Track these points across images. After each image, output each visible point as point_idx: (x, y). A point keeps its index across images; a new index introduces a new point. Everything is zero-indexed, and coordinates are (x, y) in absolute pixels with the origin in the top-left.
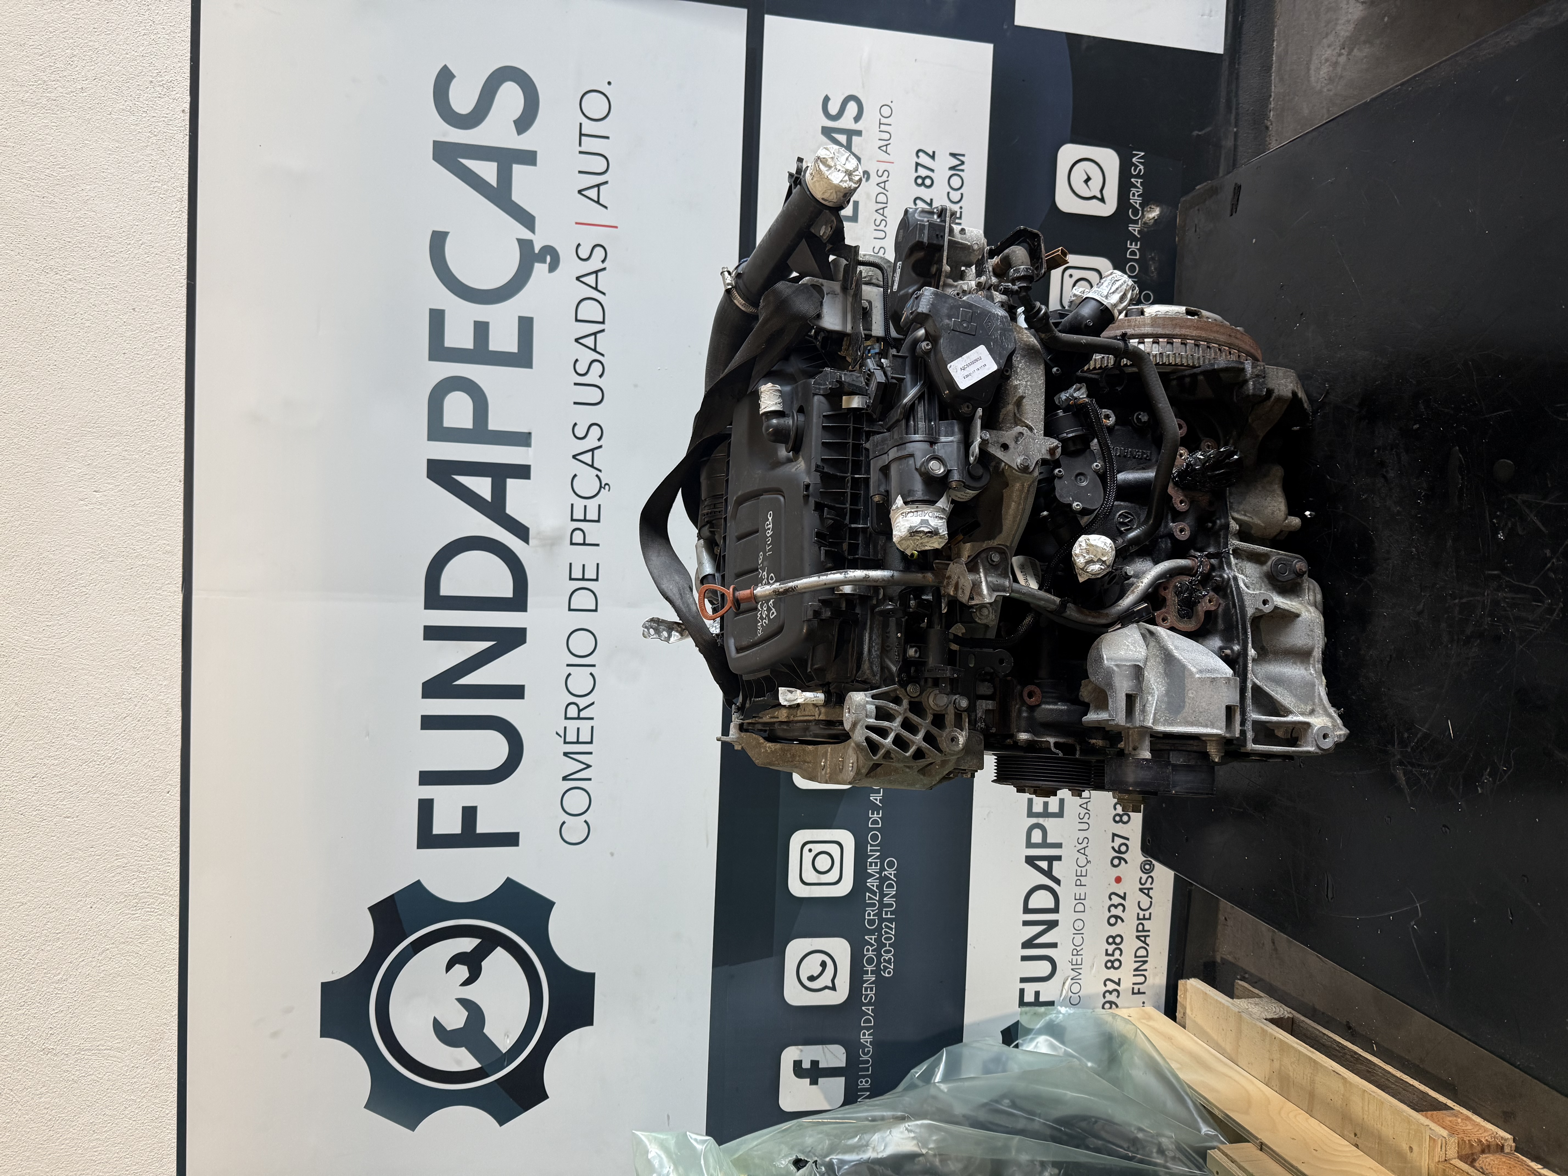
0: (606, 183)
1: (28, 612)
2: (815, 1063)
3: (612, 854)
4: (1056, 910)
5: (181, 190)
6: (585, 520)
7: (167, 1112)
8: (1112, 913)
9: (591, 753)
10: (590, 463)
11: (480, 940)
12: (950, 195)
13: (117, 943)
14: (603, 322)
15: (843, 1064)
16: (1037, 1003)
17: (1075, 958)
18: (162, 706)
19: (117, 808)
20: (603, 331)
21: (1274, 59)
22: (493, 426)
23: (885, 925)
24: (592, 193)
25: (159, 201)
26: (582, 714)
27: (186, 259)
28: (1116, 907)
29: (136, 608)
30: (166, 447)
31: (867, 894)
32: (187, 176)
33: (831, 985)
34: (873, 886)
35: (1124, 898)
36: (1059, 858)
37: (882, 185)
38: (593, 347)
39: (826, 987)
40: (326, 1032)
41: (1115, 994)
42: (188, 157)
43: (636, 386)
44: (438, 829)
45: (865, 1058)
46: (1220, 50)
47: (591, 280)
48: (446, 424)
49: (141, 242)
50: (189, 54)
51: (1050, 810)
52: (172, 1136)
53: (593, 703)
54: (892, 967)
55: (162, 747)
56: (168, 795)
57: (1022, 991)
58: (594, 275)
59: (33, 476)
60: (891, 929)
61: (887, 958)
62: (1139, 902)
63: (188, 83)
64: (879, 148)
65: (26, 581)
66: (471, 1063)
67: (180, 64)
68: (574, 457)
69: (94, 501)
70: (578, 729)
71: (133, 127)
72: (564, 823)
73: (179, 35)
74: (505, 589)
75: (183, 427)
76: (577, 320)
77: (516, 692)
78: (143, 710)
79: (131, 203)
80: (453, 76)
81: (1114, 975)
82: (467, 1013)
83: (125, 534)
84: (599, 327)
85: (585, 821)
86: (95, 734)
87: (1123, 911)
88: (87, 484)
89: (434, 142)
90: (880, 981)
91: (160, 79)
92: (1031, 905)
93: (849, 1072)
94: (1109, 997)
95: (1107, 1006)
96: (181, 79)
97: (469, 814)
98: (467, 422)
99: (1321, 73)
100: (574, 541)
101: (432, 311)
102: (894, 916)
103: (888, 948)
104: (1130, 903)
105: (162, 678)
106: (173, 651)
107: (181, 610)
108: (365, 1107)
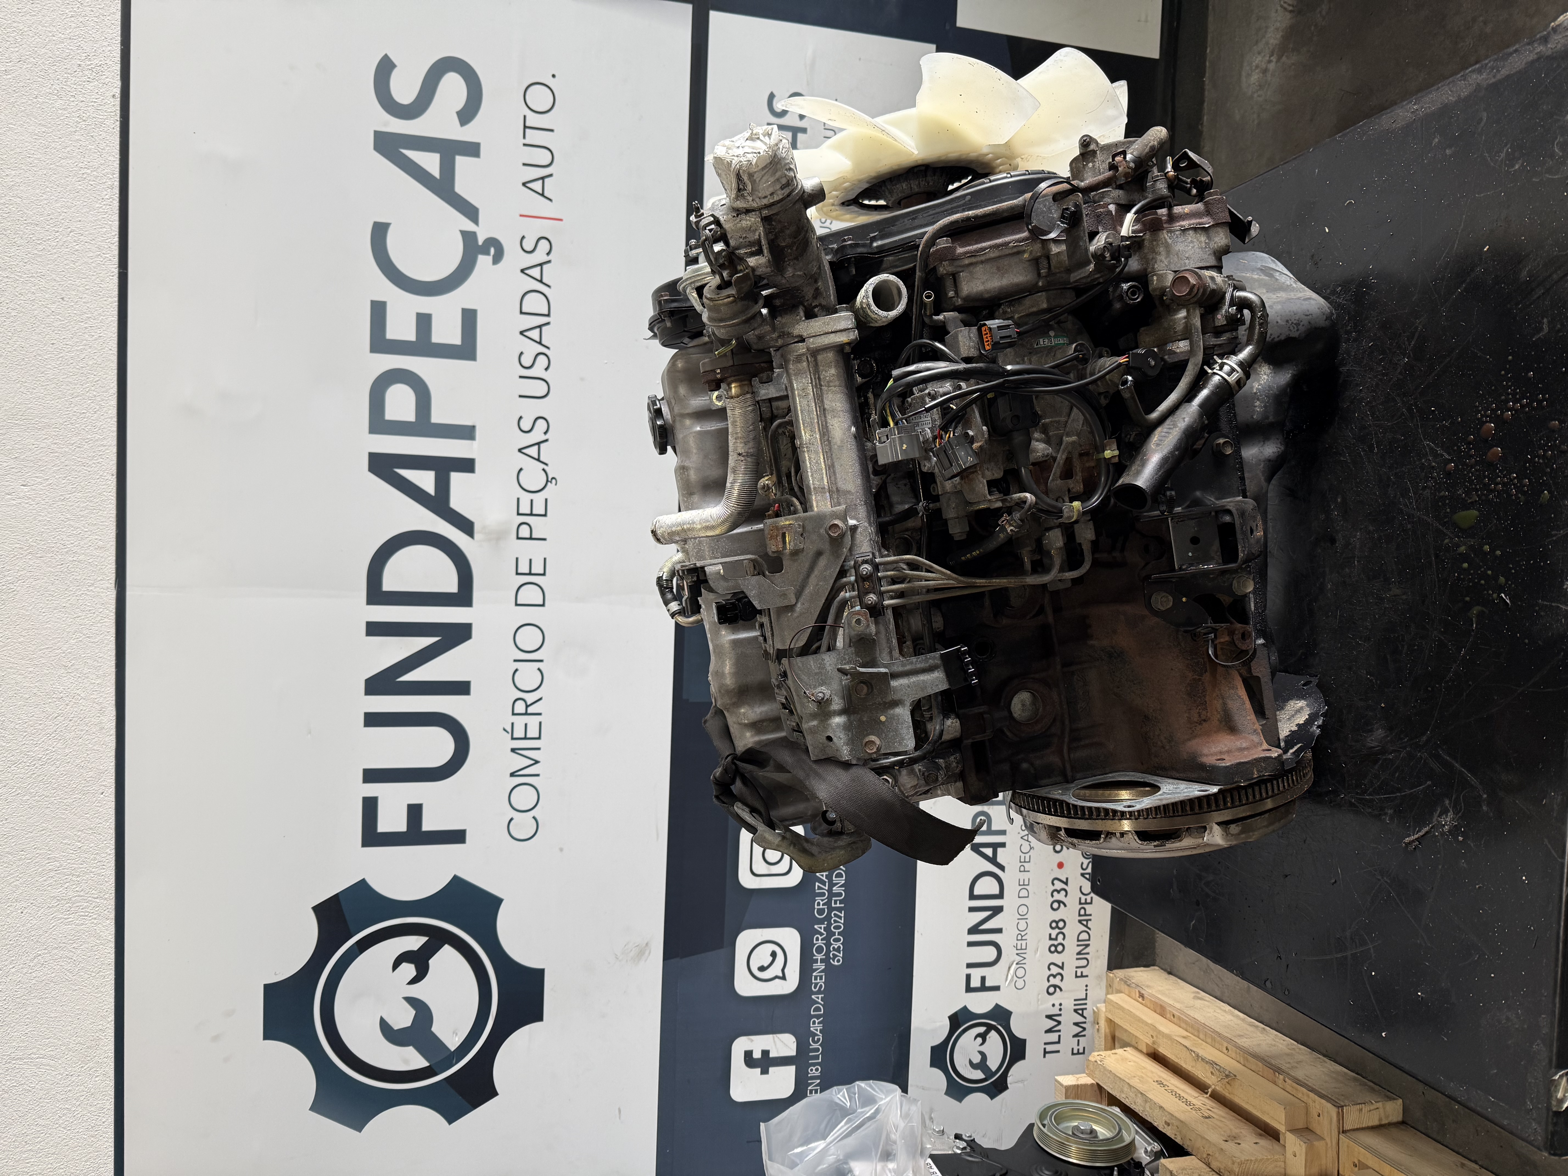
0: (551, 175)
2: (765, 1053)
3: (561, 850)
4: (1000, 896)
5: (111, 177)
6: (531, 514)
7: (104, 1120)
8: (1055, 898)
9: (539, 749)
10: (536, 457)
11: (426, 938)
13: (49, 949)
14: (548, 315)
15: (793, 1052)
16: (983, 988)
17: (1019, 943)
18: (95, 705)
19: (48, 810)
20: (548, 324)
21: (1207, 64)
22: (435, 419)
23: (834, 914)
24: (537, 186)
25: (89, 188)
26: (530, 710)
27: (117, 248)
28: (1058, 892)
29: (67, 605)
30: (97, 440)
31: (817, 884)
32: (118, 162)
33: (781, 975)
34: (823, 875)
35: (1066, 883)
36: (1003, 845)
38: (538, 340)
39: (777, 977)
40: (269, 1034)
41: (1059, 977)
42: (118, 142)
43: (582, 379)
44: (383, 826)
45: (815, 1046)
46: (1155, 54)
47: (536, 272)
48: (389, 416)
49: (69, 230)
50: (119, 38)
52: (109, 1144)
53: (541, 699)
54: (841, 955)
55: (95, 748)
56: (102, 796)
57: (968, 977)
58: (539, 268)
60: (840, 918)
61: (836, 947)
62: (1081, 887)
63: (118, 67)
66: (419, 1062)
67: (109, 48)
68: (520, 450)
69: (21, 495)
70: (526, 725)
71: (60, 112)
72: (511, 819)
73: (108, 18)
74: (450, 583)
75: (115, 419)
76: (521, 313)
77: (461, 688)
78: (75, 709)
79: (59, 189)
80: (393, 66)
81: (1057, 958)
82: (414, 1012)
83: (55, 529)
84: (544, 320)
85: (534, 818)
86: (25, 734)
87: (1066, 896)
88: (14, 477)
89: (375, 132)
90: (829, 970)
91: (89, 63)
92: (977, 892)
93: (800, 1060)
94: (1053, 981)
95: (1051, 990)
96: (111, 63)
97: (415, 812)
98: (409, 415)
99: (1252, 79)
100: (520, 536)
101: (373, 303)
102: (843, 905)
103: (837, 936)
104: (1072, 888)
105: (94, 677)
106: (106, 648)
107: (114, 607)
108: (310, 1109)
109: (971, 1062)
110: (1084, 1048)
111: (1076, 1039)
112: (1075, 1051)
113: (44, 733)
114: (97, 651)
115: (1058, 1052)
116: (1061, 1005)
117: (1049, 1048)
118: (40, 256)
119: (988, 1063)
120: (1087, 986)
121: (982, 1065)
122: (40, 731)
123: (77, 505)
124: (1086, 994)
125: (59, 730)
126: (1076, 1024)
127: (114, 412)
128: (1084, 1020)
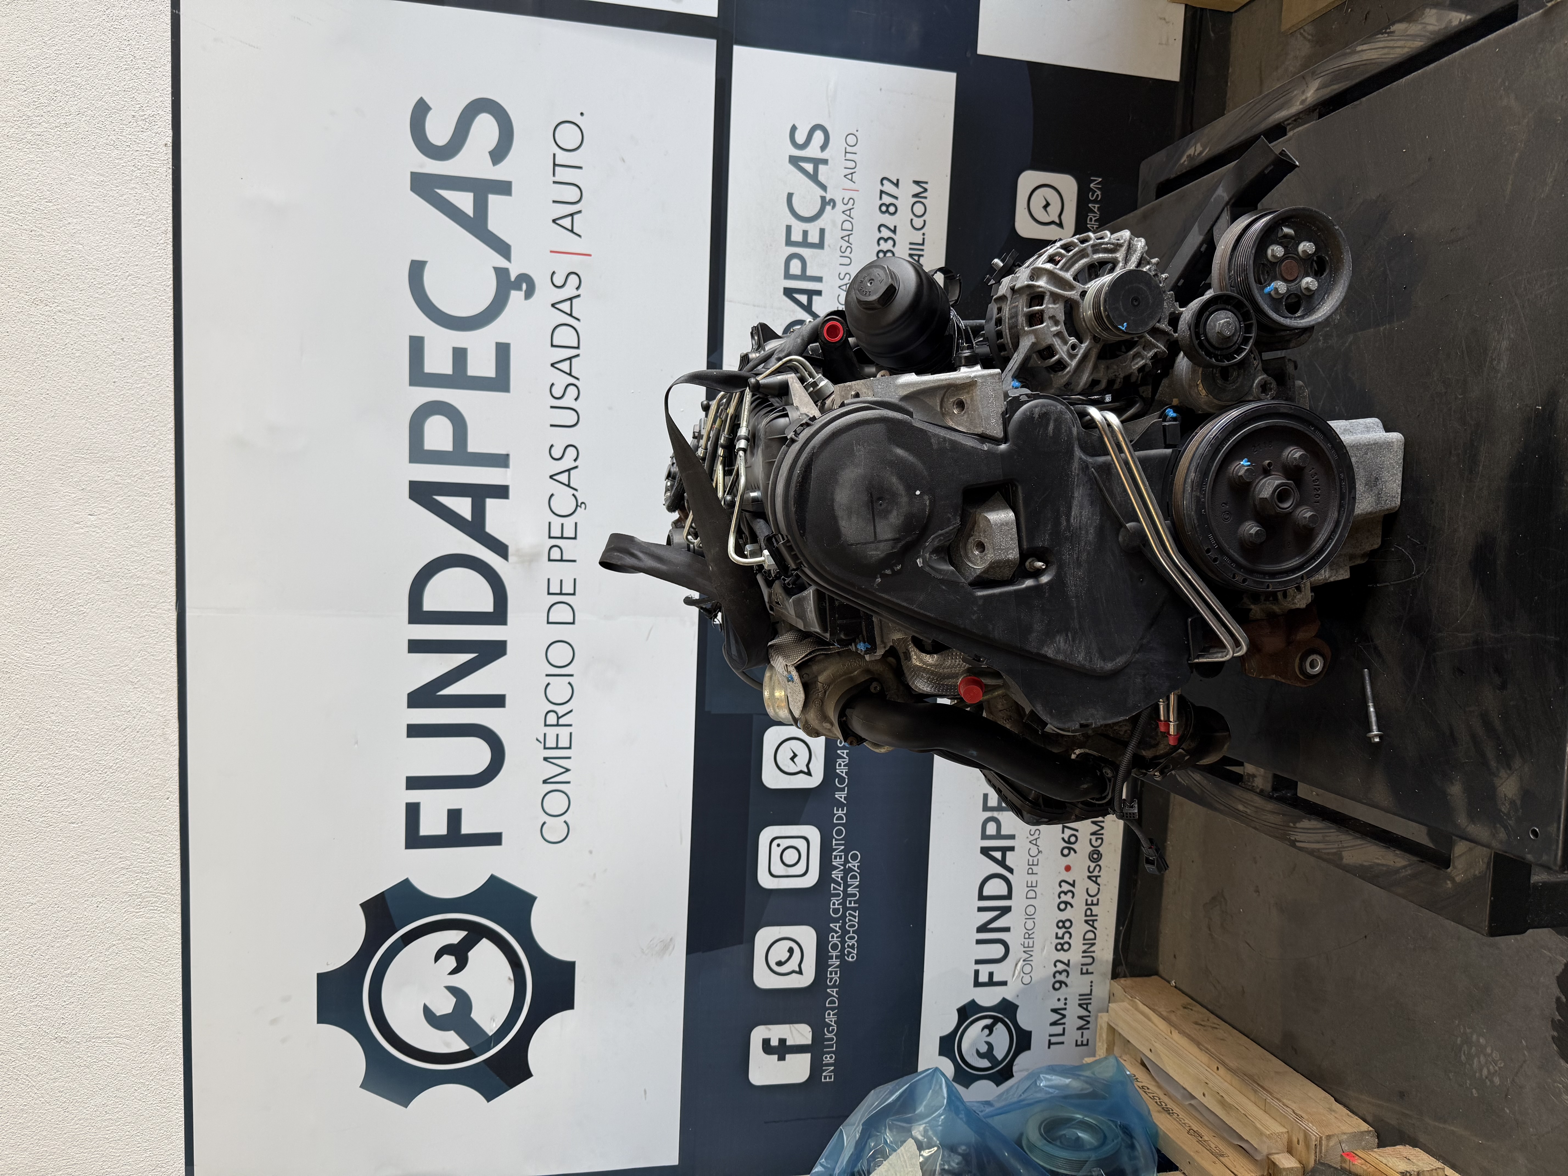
0: (580, 212)
1: (29, 630)
2: (782, 1041)
3: (591, 852)
4: (1009, 896)
5: (165, 222)
6: (562, 538)
7: (175, 1093)
8: (1062, 899)
9: (569, 758)
10: (567, 483)
11: (466, 933)
12: (913, 222)
13: (123, 939)
14: (578, 348)
15: (808, 1041)
16: (991, 983)
17: (1026, 941)
18: (160, 718)
19: (119, 814)
20: (578, 355)
21: (1229, 83)
22: (471, 448)
23: (849, 913)
24: (567, 222)
25: (145, 234)
26: (561, 721)
27: (172, 290)
28: (1066, 893)
29: (133, 626)
30: (157, 472)
31: (832, 885)
32: (171, 208)
33: (797, 969)
34: (838, 877)
35: (1073, 885)
36: (1012, 849)
37: (848, 212)
38: (568, 372)
39: (793, 972)
40: (322, 1018)
41: (1065, 974)
42: (171, 190)
43: (610, 408)
44: (425, 830)
45: (829, 1036)
46: (1176, 77)
47: (566, 306)
48: (427, 446)
49: (128, 274)
50: (170, 89)
52: (179, 1115)
53: (571, 711)
54: (855, 952)
55: (160, 757)
56: (168, 801)
57: (977, 973)
58: (569, 302)
59: (29, 501)
60: (855, 917)
61: (850, 944)
62: (1087, 889)
63: (169, 117)
64: (845, 176)
65: (25, 601)
66: (460, 1045)
67: (161, 99)
68: (551, 477)
69: (89, 523)
70: (557, 735)
72: (544, 823)
73: (160, 70)
74: (486, 603)
75: (174, 453)
76: (552, 346)
77: (497, 701)
78: (142, 722)
79: (117, 235)
80: (428, 109)
81: (1063, 956)
82: (455, 1000)
83: (120, 555)
84: (575, 352)
85: (565, 822)
86: (97, 744)
87: (1073, 897)
88: (82, 508)
89: (411, 173)
90: (844, 965)
91: (143, 113)
92: (985, 893)
93: (815, 1049)
94: (1059, 977)
95: (1057, 985)
96: (163, 113)
97: (454, 816)
98: (447, 445)
100: (552, 558)
101: (411, 338)
102: (857, 905)
103: (851, 934)
104: (1079, 890)
105: (159, 692)
106: (169, 665)
107: (175, 627)
108: (360, 1087)
109: (978, 1052)
110: (1088, 1040)
111: (1080, 1032)
112: (1079, 1043)
113: (114, 743)
114: (161, 668)
115: (1063, 1043)
116: (1066, 999)
117: (1053, 1040)
118: (101, 299)
119: (994, 1053)
120: (1092, 982)
121: (989, 1054)
122: (110, 742)
123: (139, 532)
124: (1091, 990)
125: (127, 741)
126: (1080, 1018)
127: (171, 445)
128: (1088, 1014)
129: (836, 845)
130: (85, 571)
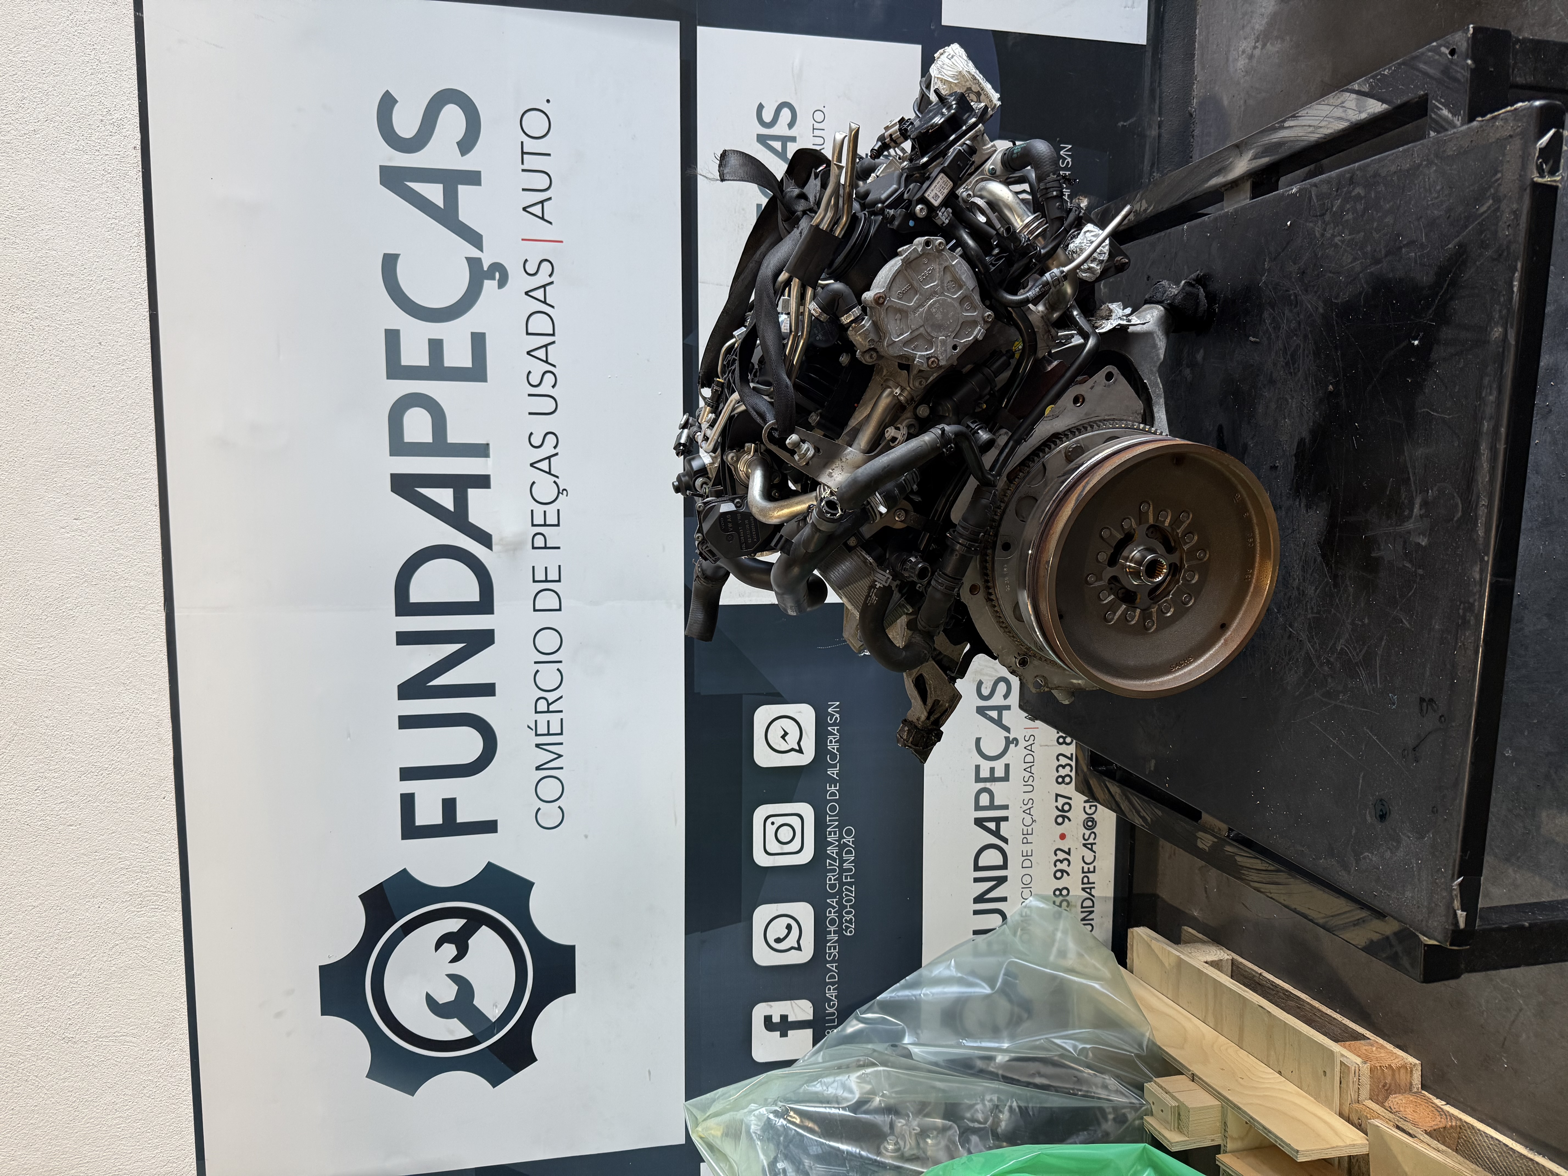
0: (550, 199)
1: (19, 636)
2: (784, 1018)
3: (586, 837)
4: (1004, 866)
5: (137, 225)
6: (545, 525)
7: (183, 1089)
8: (1057, 868)
9: (562, 744)
10: (548, 471)
11: (466, 921)
14: (553, 335)
15: (810, 1017)
18: (153, 718)
19: (117, 814)
20: (554, 342)
21: (1197, 46)
22: (452, 439)
23: (846, 889)
24: (537, 210)
25: (118, 237)
26: (552, 708)
27: (147, 293)
28: (1061, 862)
29: (122, 627)
30: (140, 474)
31: (828, 861)
32: (143, 211)
33: (796, 946)
34: (833, 853)
35: (1069, 853)
36: (1006, 819)
38: (545, 359)
39: (792, 948)
40: (326, 1010)
42: (142, 192)
44: (421, 820)
45: (831, 1011)
46: (1143, 41)
47: (539, 294)
48: (407, 439)
49: (102, 278)
50: (136, 92)
51: (996, 775)
52: (189, 1110)
53: (561, 697)
54: (853, 927)
55: (155, 757)
56: (164, 800)
58: (542, 290)
59: (14, 508)
60: (851, 892)
61: (848, 919)
62: (1083, 857)
63: (137, 120)
65: (15, 607)
66: (464, 1032)
67: (128, 102)
68: (532, 465)
69: (75, 528)
70: (548, 722)
71: (87, 166)
72: (539, 809)
73: (125, 73)
74: (471, 593)
75: (155, 454)
76: (528, 334)
77: (487, 690)
78: (136, 723)
79: (90, 240)
80: (396, 101)
82: (457, 987)
83: (107, 558)
84: (550, 339)
85: (559, 807)
86: (91, 747)
87: (1069, 865)
88: (67, 512)
90: (842, 940)
91: (110, 117)
92: (981, 864)
96: (131, 116)
97: (449, 806)
98: (427, 437)
99: (1239, 64)
100: (535, 546)
101: (387, 332)
102: (853, 880)
103: (848, 909)
104: (1075, 858)
105: (152, 692)
106: (160, 666)
107: (164, 627)
108: (367, 1077)
113: (108, 745)
114: (152, 669)
118: (76, 304)
122: (105, 744)
123: (125, 534)
125: (121, 742)
127: (153, 447)
129: (830, 821)
130: (74, 575)
